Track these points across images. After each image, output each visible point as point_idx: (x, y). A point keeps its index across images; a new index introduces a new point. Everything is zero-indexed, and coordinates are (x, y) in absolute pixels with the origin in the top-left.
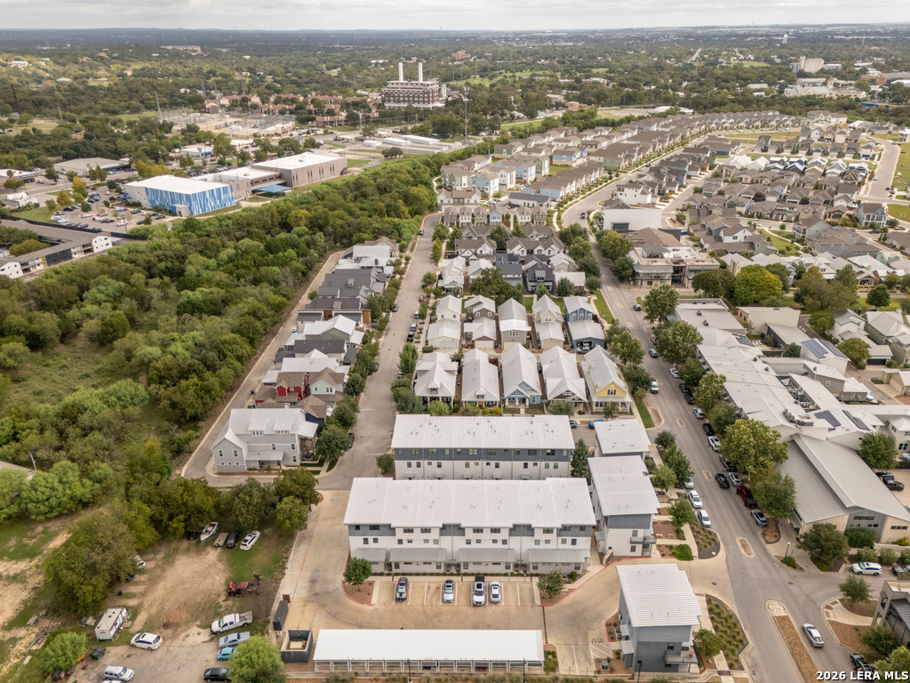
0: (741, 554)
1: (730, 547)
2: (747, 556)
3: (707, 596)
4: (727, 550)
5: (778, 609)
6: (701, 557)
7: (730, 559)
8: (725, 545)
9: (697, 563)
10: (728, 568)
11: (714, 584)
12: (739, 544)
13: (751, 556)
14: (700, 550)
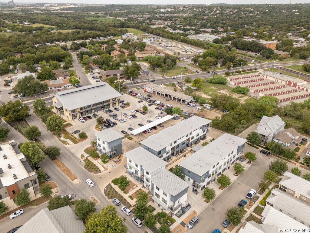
0: (95, 195)
1: (101, 196)
2: (93, 196)
3: (101, 172)
4: (102, 195)
5: (76, 181)
6: (110, 184)
7: (99, 191)
8: (103, 197)
9: (110, 181)
10: (98, 187)
11: (100, 178)
12: (98, 200)
13: (91, 197)
14: (112, 187)
